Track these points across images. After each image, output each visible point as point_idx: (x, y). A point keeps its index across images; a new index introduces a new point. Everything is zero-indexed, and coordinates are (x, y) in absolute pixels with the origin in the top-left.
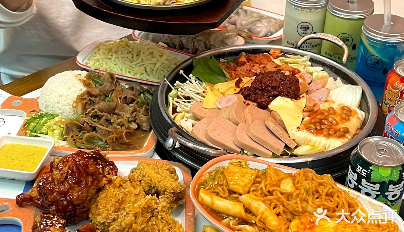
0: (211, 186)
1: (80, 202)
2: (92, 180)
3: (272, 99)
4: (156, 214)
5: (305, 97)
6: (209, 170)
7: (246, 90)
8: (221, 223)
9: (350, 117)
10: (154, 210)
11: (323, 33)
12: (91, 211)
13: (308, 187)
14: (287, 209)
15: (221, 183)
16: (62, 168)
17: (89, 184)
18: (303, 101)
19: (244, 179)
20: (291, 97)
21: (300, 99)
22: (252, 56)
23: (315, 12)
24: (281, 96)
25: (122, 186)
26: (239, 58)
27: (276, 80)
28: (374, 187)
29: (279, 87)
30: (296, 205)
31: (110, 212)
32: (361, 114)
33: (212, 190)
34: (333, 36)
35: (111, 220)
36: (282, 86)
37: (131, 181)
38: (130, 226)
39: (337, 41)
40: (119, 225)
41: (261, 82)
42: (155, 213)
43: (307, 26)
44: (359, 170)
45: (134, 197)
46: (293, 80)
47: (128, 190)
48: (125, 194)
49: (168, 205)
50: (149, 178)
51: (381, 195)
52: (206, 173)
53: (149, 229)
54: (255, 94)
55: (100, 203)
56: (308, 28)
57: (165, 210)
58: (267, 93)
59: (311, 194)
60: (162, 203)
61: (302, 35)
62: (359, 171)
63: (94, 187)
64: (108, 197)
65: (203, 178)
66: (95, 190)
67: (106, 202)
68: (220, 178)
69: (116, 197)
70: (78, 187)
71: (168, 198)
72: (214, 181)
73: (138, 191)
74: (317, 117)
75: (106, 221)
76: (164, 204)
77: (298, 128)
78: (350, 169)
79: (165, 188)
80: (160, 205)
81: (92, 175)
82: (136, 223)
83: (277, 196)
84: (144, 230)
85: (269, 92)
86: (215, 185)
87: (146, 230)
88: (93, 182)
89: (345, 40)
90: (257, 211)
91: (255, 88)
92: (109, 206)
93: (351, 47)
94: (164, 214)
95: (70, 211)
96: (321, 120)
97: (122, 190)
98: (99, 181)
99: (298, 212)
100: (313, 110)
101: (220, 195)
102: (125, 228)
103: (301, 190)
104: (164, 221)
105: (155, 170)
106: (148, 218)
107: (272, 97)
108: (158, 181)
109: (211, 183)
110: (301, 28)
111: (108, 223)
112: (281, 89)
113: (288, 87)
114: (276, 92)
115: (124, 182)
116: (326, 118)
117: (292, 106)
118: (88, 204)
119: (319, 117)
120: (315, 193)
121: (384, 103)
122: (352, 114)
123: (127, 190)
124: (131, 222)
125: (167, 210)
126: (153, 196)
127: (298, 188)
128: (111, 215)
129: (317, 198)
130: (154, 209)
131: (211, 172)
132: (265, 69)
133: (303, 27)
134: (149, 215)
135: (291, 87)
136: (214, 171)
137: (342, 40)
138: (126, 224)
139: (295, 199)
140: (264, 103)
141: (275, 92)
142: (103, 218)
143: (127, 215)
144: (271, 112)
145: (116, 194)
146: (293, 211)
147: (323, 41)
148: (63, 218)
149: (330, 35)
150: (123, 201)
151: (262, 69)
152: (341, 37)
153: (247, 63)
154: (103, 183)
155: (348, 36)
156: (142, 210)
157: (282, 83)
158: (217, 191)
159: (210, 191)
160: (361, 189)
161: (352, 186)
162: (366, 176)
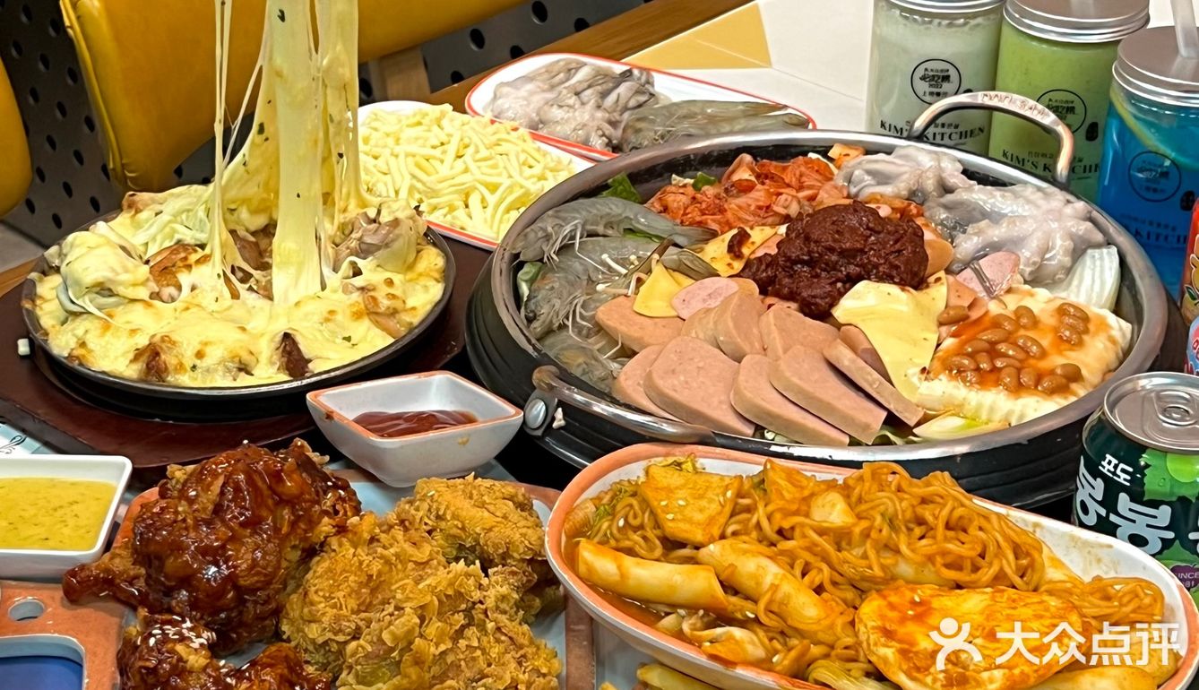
1: (257, 582)
2: (292, 518)
3: (842, 290)
4: (480, 619)
5: (944, 280)
7: (763, 267)
9: (1085, 337)
10: (473, 608)
11: (993, 89)
12: (288, 614)
13: (891, 510)
14: (842, 575)
15: (635, 523)
16: (197, 496)
17: (285, 530)
18: (938, 294)
19: (704, 503)
20: (901, 279)
21: (928, 287)
22: (773, 166)
23: (967, 28)
24: (869, 279)
25: (378, 541)
26: (733, 172)
27: (853, 230)
28: (1155, 517)
29: (862, 251)
30: (864, 562)
31: (344, 612)
32: (1120, 328)
34: (1023, 98)
35: (349, 634)
36: (872, 249)
37: (405, 527)
38: (405, 644)
39: (1036, 112)
40: (375, 640)
41: (807, 239)
42: (477, 615)
43: (942, 71)
44: (1107, 467)
45: (413, 569)
46: (906, 231)
47: (398, 550)
48: (387, 562)
49: (516, 596)
50: (456, 522)
51: (1178, 542)
52: (585, 500)
53: (460, 660)
54: (791, 276)
55: (313, 589)
56: (946, 78)
57: (507, 609)
58: (828, 272)
59: (904, 529)
60: (498, 588)
61: (928, 98)
62: (1109, 470)
63: (297, 542)
64: (339, 571)
65: (579, 515)
66: (299, 553)
67: (331, 586)
68: (634, 506)
69: (361, 570)
70: (251, 535)
71: (514, 573)
72: (612, 520)
73: (428, 553)
74: (979, 336)
75: (333, 637)
76: (504, 590)
77: (924, 369)
78: (1082, 469)
79: (508, 548)
80: (492, 593)
81: (291, 502)
82: (421, 636)
83: (807, 540)
84: (445, 659)
85: (834, 267)
86: (619, 529)
87: (452, 662)
88: (293, 525)
89: (1062, 111)
90: (758, 584)
91: (788, 259)
92: (341, 594)
93: (1083, 131)
94: (503, 618)
95: (228, 610)
96: (993, 344)
97: (380, 550)
98: (313, 524)
99: (872, 580)
100: (968, 317)
102: (392, 650)
103: (872, 519)
104: (503, 638)
105: (471, 498)
106: (457, 627)
107: (844, 283)
108: (484, 529)
109: (605, 525)
110: (923, 78)
111: (337, 642)
112: (868, 258)
113: (893, 252)
114: (857, 265)
115: (385, 528)
116: (1009, 338)
117: (904, 308)
118: (278, 592)
119: (987, 336)
120: (911, 525)
121: (1187, 295)
122: (1091, 327)
123: (392, 550)
124: (410, 632)
125: (511, 608)
126: (472, 566)
127: (864, 514)
128: (349, 621)
129: (922, 537)
130: (474, 603)
132: (814, 203)
133: (931, 74)
134: (460, 619)
135: (899, 251)
137: (1054, 112)
138: (395, 638)
139: (859, 546)
140: (818, 300)
141: (852, 267)
142: (325, 629)
143: (396, 613)
144: (839, 329)
145: (361, 563)
146: (857, 578)
147: (996, 114)
148: (208, 627)
149: (1015, 96)
150: (381, 582)
151: (806, 203)
152: (1050, 100)
153: (759, 186)
154: (321, 532)
155: (1072, 97)
156: (439, 600)
157: (873, 238)
158: (627, 544)
160: (1118, 526)
161: (1091, 520)
162: (1128, 484)
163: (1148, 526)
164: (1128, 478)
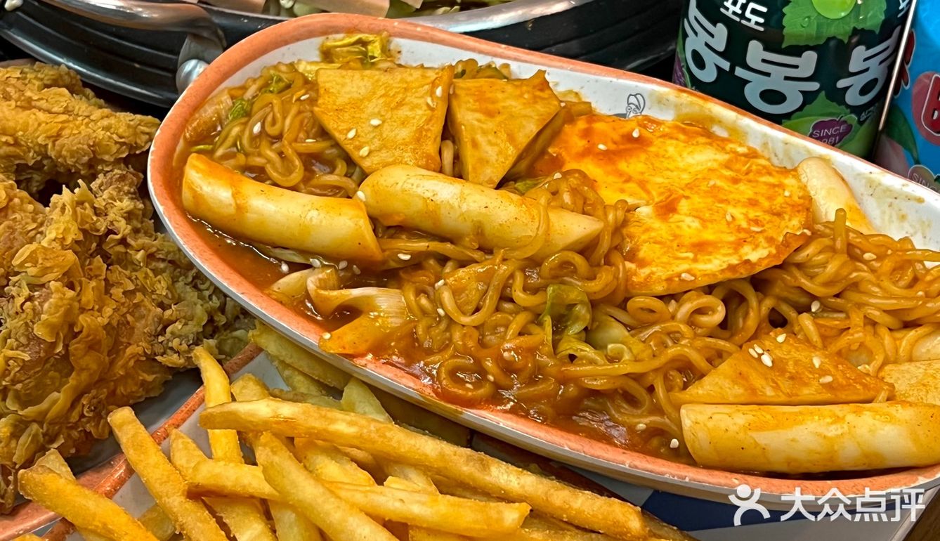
0: (235, 145)
4: (120, 253)
6: (235, 80)
8: (269, 295)
10: (106, 243)
15: (273, 131)
28: (796, 67)
33: (241, 159)
44: (732, 8)
51: (823, 93)
52: (223, 90)
62: (734, 13)
65: (209, 112)
68: (272, 108)
71: (123, 178)
72: (245, 124)
76: (127, 205)
78: (693, 11)
80: (115, 214)
86: (254, 138)
94: (147, 241)
101: (269, 179)
104: (161, 265)
106: (102, 277)
108: (48, 137)
109: (236, 130)
131: (244, 88)
136: (254, 80)
158: (258, 161)
159: (232, 162)
160: (746, 82)
161: (708, 75)
162: (762, 29)
163: (787, 78)
164: (761, 20)
